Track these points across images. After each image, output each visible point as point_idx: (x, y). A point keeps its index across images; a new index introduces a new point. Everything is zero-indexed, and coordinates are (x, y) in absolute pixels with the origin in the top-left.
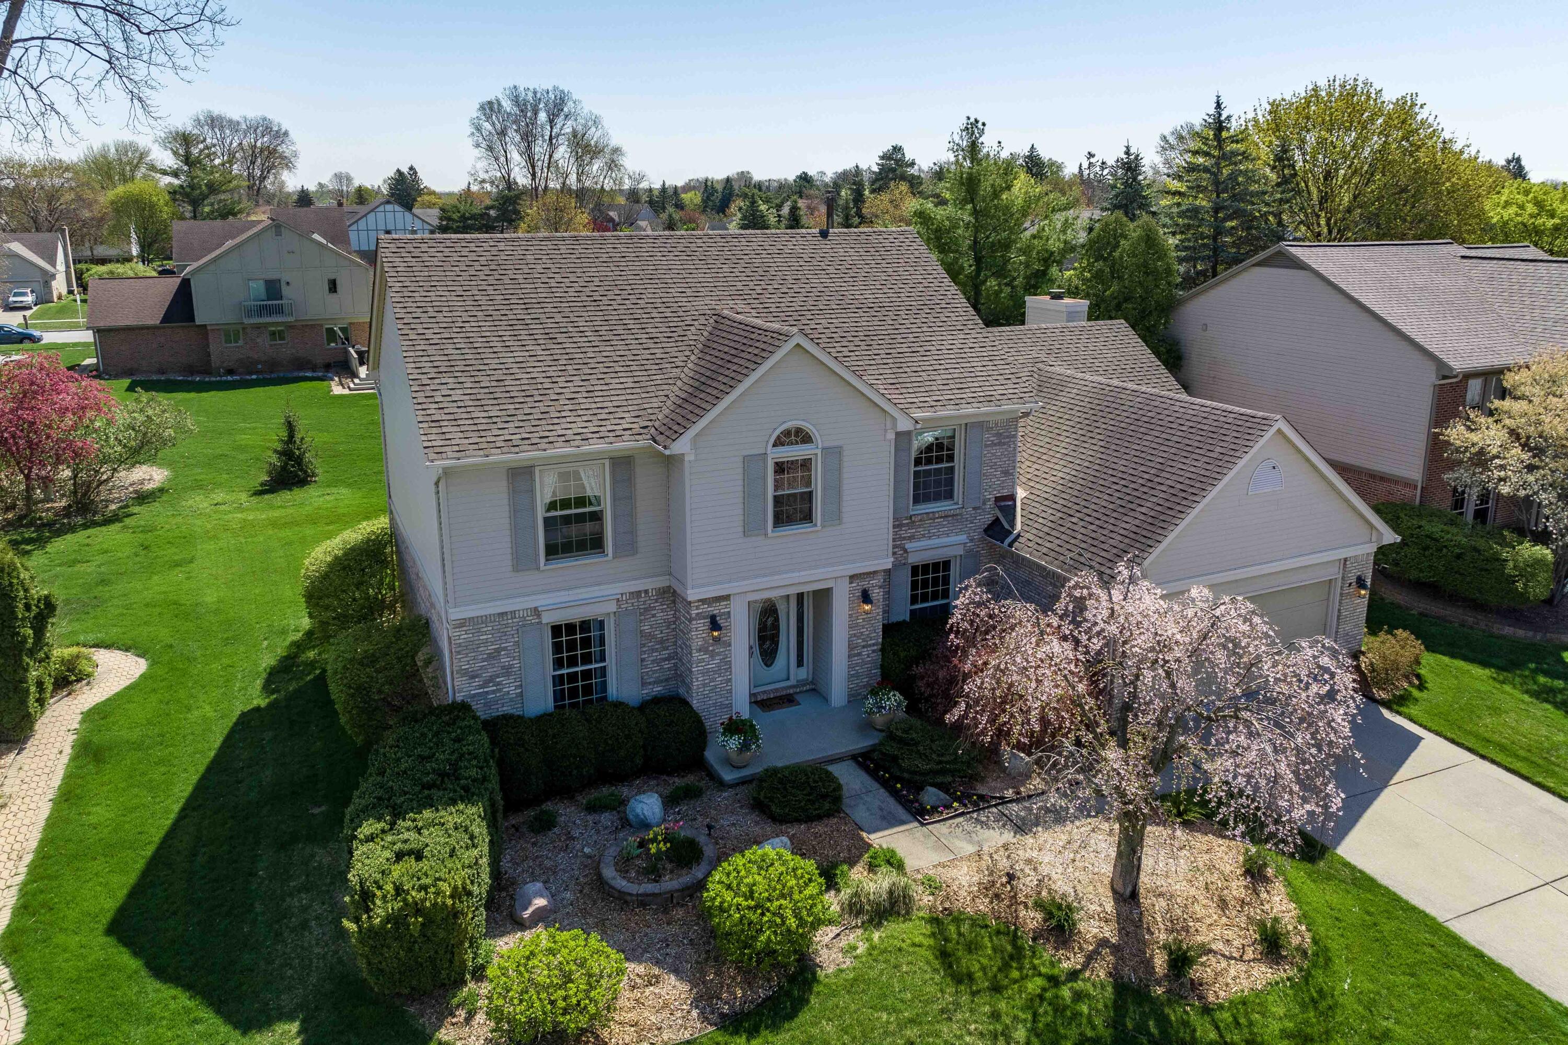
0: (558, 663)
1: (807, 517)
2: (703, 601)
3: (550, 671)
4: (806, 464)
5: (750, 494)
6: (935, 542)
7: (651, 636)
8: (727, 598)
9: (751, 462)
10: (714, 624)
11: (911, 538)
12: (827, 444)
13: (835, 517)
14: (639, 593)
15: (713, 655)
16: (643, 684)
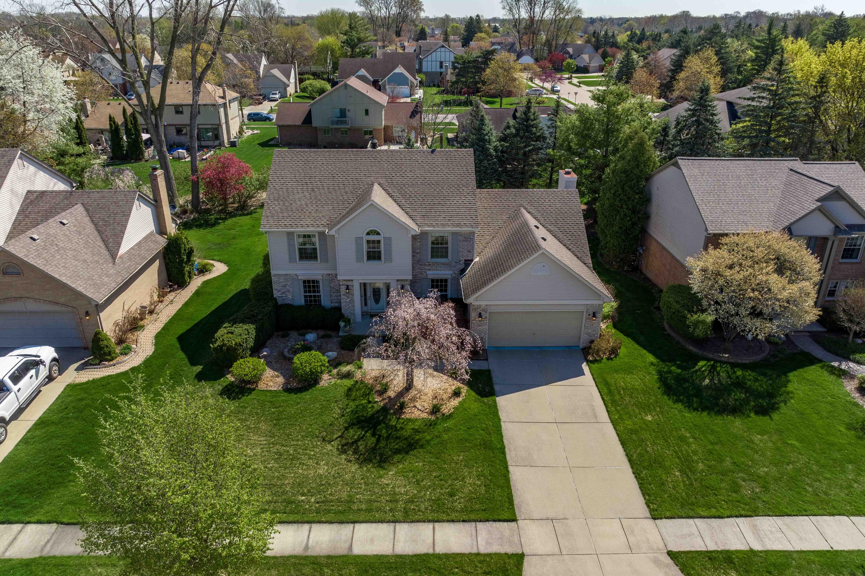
0: (305, 292)
1: (379, 258)
2: (344, 280)
3: (303, 294)
4: (379, 242)
5: (359, 250)
6: (439, 272)
7: (334, 288)
8: (352, 280)
9: (358, 240)
10: (348, 288)
11: (429, 270)
12: (386, 236)
13: (389, 259)
14: (329, 274)
15: (348, 297)
16: (332, 302)
